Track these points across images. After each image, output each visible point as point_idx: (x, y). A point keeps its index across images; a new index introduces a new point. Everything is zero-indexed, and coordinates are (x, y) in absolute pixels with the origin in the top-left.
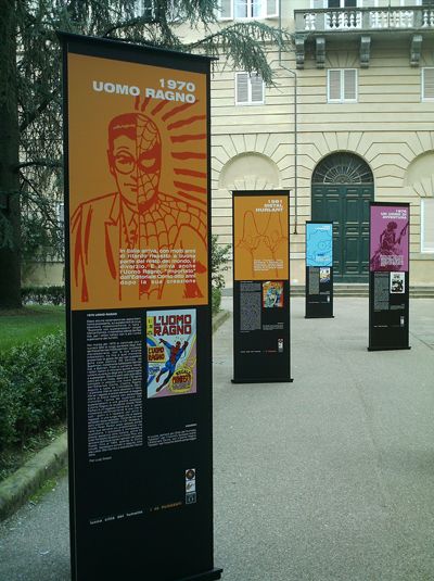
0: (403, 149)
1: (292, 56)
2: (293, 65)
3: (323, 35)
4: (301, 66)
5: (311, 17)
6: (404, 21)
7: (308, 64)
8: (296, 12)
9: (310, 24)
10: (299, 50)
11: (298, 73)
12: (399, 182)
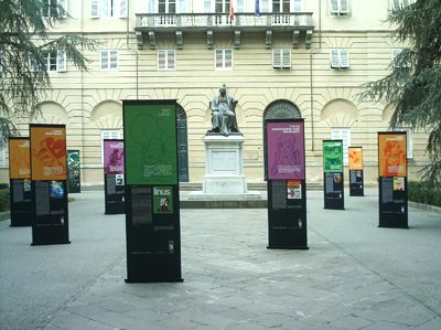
0: (204, 99)
1: (135, 41)
2: (136, 47)
3: (153, 29)
4: (141, 47)
5: (145, 19)
6: (202, 22)
7: (145, 47)
8: (137, 15)
9: (145, 23)
10: (138, 38)
11: (139, 52)
12: (202, 119)
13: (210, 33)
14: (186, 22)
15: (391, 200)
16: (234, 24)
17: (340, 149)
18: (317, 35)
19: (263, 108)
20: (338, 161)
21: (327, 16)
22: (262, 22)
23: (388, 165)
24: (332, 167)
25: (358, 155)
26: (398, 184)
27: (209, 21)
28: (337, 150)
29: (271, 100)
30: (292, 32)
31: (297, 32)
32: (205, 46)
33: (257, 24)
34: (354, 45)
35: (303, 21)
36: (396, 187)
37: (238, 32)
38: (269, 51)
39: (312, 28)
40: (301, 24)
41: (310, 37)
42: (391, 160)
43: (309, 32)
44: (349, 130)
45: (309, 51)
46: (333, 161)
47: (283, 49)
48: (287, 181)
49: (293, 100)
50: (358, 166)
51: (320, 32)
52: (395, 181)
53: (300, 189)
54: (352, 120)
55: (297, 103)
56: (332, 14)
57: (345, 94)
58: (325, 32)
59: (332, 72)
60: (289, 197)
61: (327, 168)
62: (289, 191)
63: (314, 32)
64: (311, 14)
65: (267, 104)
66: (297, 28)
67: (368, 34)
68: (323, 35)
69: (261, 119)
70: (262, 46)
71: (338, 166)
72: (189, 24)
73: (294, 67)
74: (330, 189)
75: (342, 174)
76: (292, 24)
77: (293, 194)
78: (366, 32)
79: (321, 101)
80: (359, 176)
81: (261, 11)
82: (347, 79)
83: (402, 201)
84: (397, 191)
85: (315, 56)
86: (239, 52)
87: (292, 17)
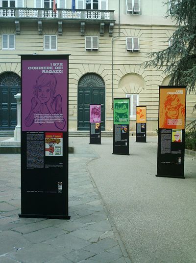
13: (40, 23)
14: (22, 14)
15: (169, 151)
16: (57, 17)
17: (128, 105)
18: (117, 27)
19: (78, 78)
20: (126, 115)
21: (125, 13)
22: (77, 16)
23: (167, 117)
24: (121, 120)
25: (143, 113)
26: (177, 136)
27: (39, 14)
28: (124, 106)
29: (84, 73)
30: (99, 24)
31: (103, 24)
32: (36, 33)
33: (74, 17)
34: (143, 35)
35: (107, 16)
36: (174, 139)
37: (60, 23)
38: (83, 38)
39: (113, 21)
40: (106, 18)
41: (112, 28)
42: (171, 113)
43: (111, 24)
44: (138, 96)
45: (112, 38)
46: (121, 115)
47: (92, 36)
48: (45, 133)
49: (99, 73)
50: (143, 120)
51: (119, 25)
52: (173, 134)
53: (61, 144)
54: (141, 88)
55: (102, 76)
56: (128, 12)
57: (136, 70)
58: (123, 25)
59: (127, 54)
60: (47, 154)
61: (117, 121)
62: (47, 146)
63: (115, 25)
64: (113, 11)
65: (81, 75)
66: (103, 21)
67: (153, 28)
68: (121, 27)
69: (76, 86)
70: (78, 33)
71: (125, 120)
72: (25, 16)
73: (101, 50)
74: (118, 139)
75: (128, 126)
76: (99, 18)
77: (51, 150)
78: (152, 26)
79: (119, 74)
80: (143, 127)
81: (77, 8)
82: (138, 59)
83: (180, 152)
84: (175, 142)
85: (115, 42)
86: (61, 37)
87: (100, 13)
